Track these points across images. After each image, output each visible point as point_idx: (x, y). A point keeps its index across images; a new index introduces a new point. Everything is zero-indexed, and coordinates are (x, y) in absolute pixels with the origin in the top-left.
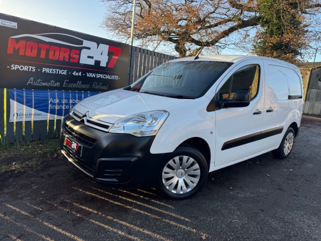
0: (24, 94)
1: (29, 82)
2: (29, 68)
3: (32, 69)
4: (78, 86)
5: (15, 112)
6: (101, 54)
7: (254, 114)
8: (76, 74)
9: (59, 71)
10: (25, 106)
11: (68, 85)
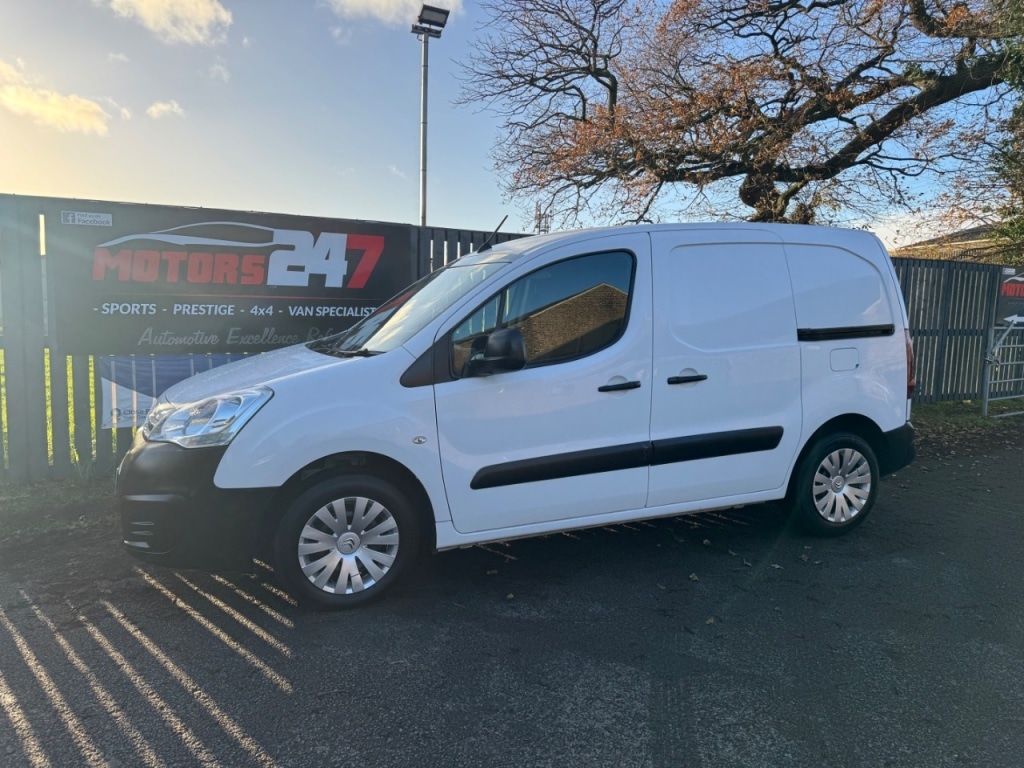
0: (134, 366)
1: (142, 339)
2: (141, 309)
3: (148, 309)
4: (268, 341)
5: (114, 406)
6: (327, 258)
7: (603, 389)
8: (259, 311)
9: (213, 309)
10: (135, 393)
11: (239, 340)
